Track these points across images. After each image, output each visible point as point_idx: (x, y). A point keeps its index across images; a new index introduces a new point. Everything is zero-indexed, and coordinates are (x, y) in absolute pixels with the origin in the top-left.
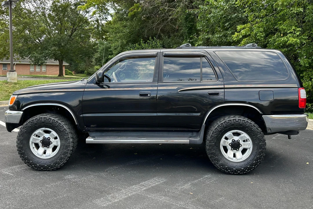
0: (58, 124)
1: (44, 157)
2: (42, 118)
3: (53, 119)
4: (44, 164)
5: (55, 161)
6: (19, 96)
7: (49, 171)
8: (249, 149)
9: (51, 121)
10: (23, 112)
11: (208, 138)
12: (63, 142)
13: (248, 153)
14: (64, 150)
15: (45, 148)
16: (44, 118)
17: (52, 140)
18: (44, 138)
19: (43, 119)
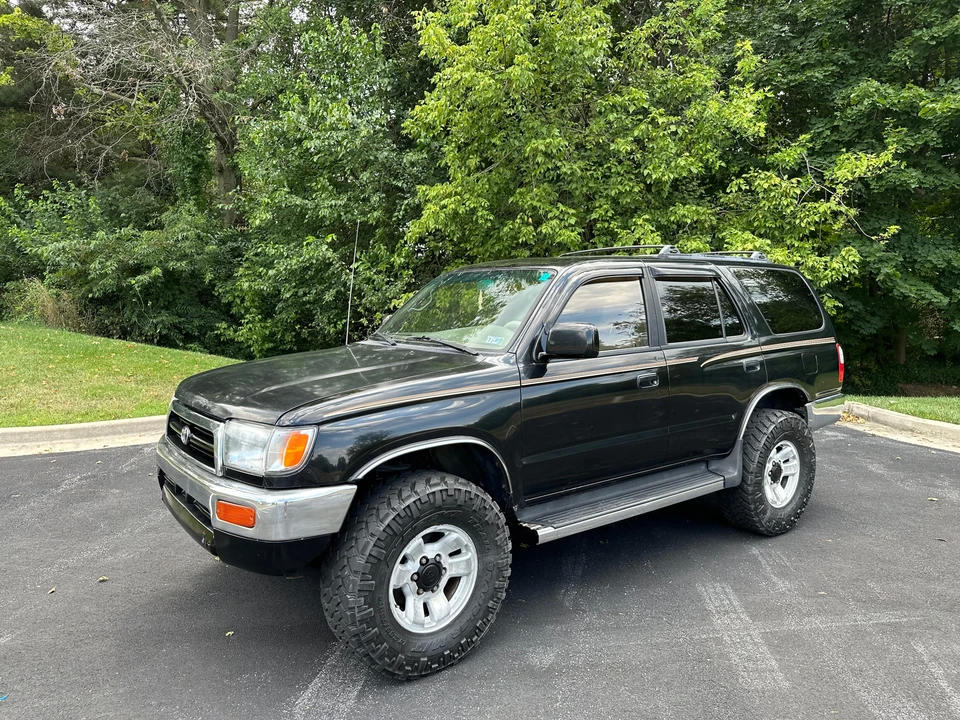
0: (479, 502)
1: (430, 626)
2: (434, 493)
3: (464, 489)
4: (440, 650)
5: (470, 629)
6: (324, 428)
7: (452, 665)
8: (793, 475)
9: (462, 496)
10: (355, 487)
11: (753, 467)
12: (489, 558)
13: (793, 483)
14: (495, 584)
15: (426, 595)
16: (441, 491)
17: (446, 561)
18: (424, 561)
19: (438, 496)
